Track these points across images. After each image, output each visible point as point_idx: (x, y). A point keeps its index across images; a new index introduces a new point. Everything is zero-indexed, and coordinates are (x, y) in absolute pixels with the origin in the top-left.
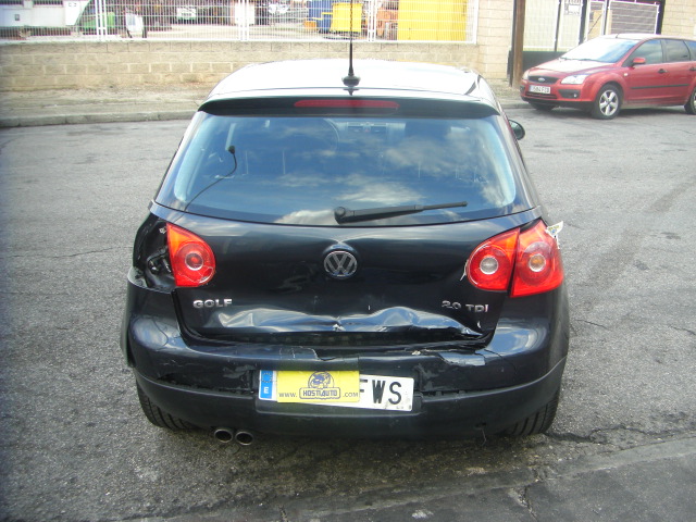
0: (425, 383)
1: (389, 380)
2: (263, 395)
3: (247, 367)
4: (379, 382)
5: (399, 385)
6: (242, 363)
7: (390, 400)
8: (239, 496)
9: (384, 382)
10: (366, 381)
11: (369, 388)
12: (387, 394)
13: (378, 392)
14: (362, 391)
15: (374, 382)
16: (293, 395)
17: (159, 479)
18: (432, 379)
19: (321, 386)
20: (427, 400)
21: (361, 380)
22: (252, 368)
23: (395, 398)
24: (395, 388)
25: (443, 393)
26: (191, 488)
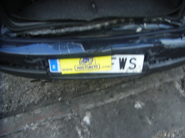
0: (150, 57)
1: (129, 57)
2: (53, 70)
4: (123, 59)
5: (135, 59)
7: (130, 68)
8: (49, 93)
9: (126, 59)
10: (115, 58)
11: (117, 62)
12: (128, 65)
13: (122, 64)
14: (113, 64)
15: (120, 59)
16: (71, 69)
17: (10, 87)
19: (88, 63)
21: (112, 58)
22: (43, 59)
23: (133, 66)
25: (160, 61)
26: (25, 92)
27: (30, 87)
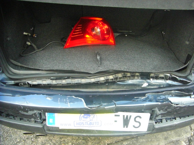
0: (157, 116)
1: (134, 115)
2: (49, 123)
3: (35, 111)
4: (127, 116)
5: (140, 117)
6: (32, 109)
7: (134, 126)
9: (130, 116)
10: (119, 116)
11: (120, 120)
12: (132, 122)
13: (126, 122)
14: (116, 121)
15: (124, 116)
16: (70, 125)
18: (162, 114)
19: (88, 119)
20: (157, 126)
21: (116, 116)
22: (40, 112)
23: (137, 125)
24: (138, 119)
26: (16, 143)
27: (23, 138)
